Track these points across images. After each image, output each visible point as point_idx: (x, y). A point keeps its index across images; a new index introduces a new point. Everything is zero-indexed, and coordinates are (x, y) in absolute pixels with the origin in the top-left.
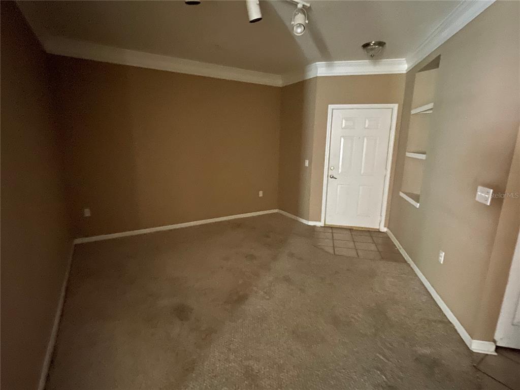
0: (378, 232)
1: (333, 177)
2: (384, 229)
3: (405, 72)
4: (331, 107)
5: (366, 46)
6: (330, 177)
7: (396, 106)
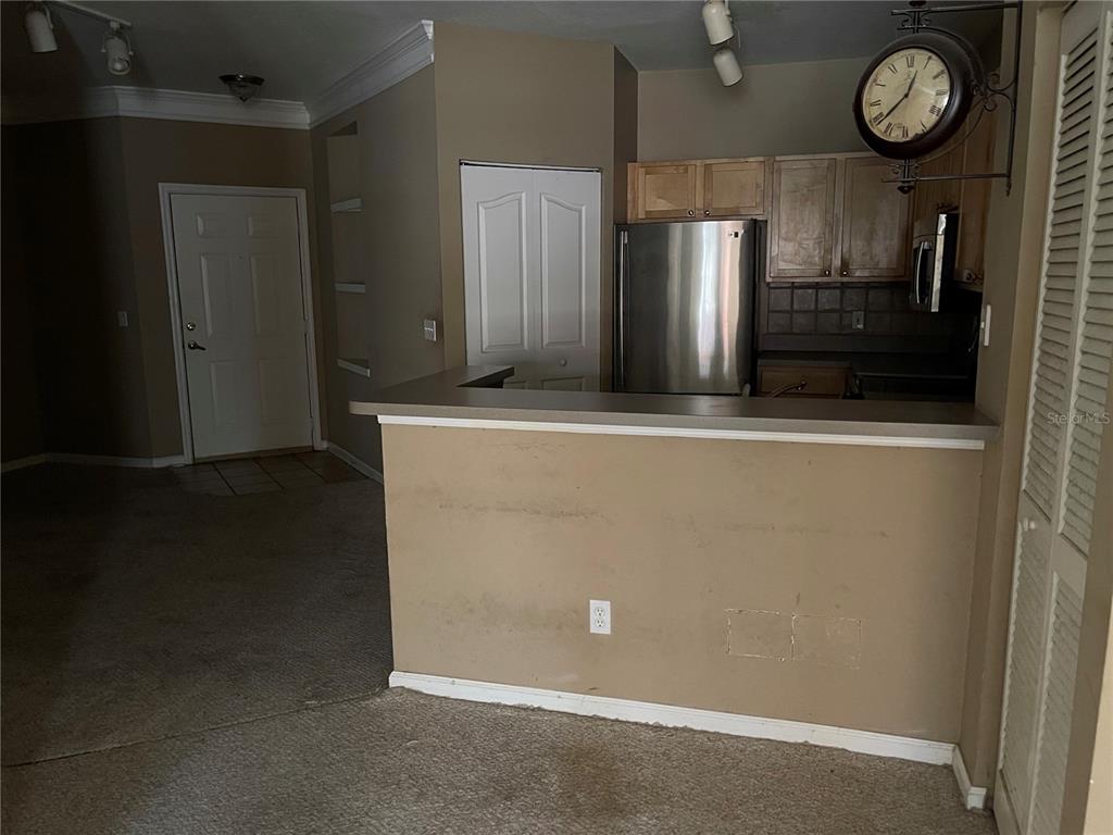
1: (196, 347)
2: (324, 445)
3: (307, 128)
4: (164, 188)
5: (228, 79)
6: (189, 346)
7: (302, 194)
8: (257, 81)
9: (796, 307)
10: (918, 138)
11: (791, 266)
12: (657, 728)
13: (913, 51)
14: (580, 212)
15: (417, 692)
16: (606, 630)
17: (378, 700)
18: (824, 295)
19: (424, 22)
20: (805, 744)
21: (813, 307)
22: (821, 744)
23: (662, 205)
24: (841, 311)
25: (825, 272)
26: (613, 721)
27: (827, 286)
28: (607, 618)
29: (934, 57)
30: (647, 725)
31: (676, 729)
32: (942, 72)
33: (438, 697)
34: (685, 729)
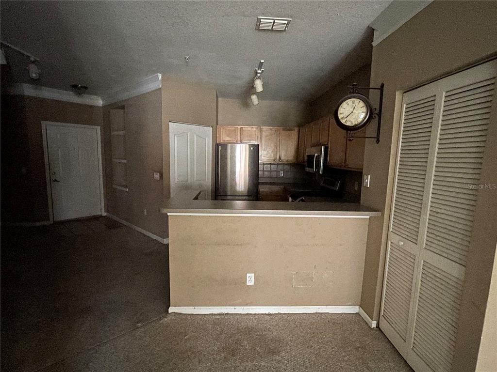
0: (101, 216)
1: (56, 180)
2: (105, 214)
3: (101, 106)
4: (43, 123)
5: (75, 86)
6: (53, 180)
7: (99, 128)
8: (86, 88)
9: (265, 170)
10: (356, 125)
11: (265, 158)
12: (269, 315)
13: (355, 99)
14: (205, 139)
15: (180, 314)
16: (252, 283)
17: (166, 319)
18: (273, 166)
19: (158, 74)
20: (317, 313)
21: (269, 170)
22: (321, 312)
23: (227, 139)
24: (277, 171)
25: (275, 160)
26: (254, 314)
27: (273, 164)
28: (253, 279)
29: (361, 101)
30: (266, 314)
31: (275, 314)
32: (364, 106)
33: (189, 314)
34: (279, 314)
